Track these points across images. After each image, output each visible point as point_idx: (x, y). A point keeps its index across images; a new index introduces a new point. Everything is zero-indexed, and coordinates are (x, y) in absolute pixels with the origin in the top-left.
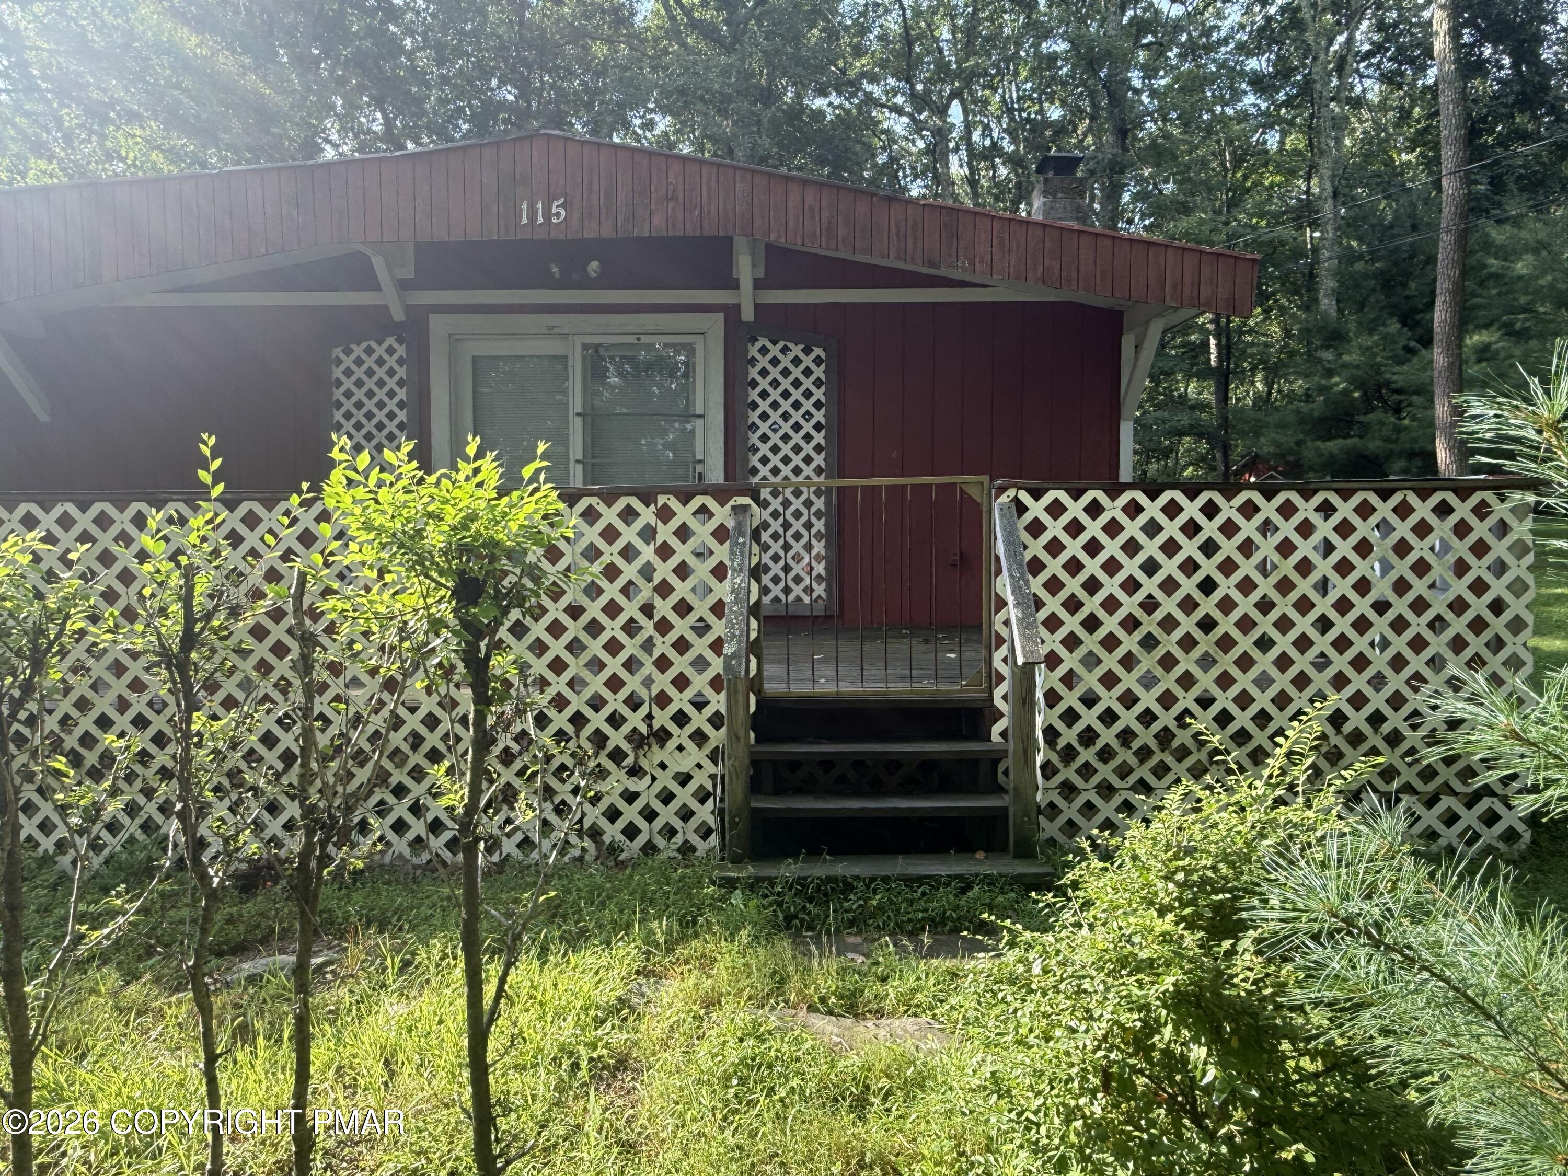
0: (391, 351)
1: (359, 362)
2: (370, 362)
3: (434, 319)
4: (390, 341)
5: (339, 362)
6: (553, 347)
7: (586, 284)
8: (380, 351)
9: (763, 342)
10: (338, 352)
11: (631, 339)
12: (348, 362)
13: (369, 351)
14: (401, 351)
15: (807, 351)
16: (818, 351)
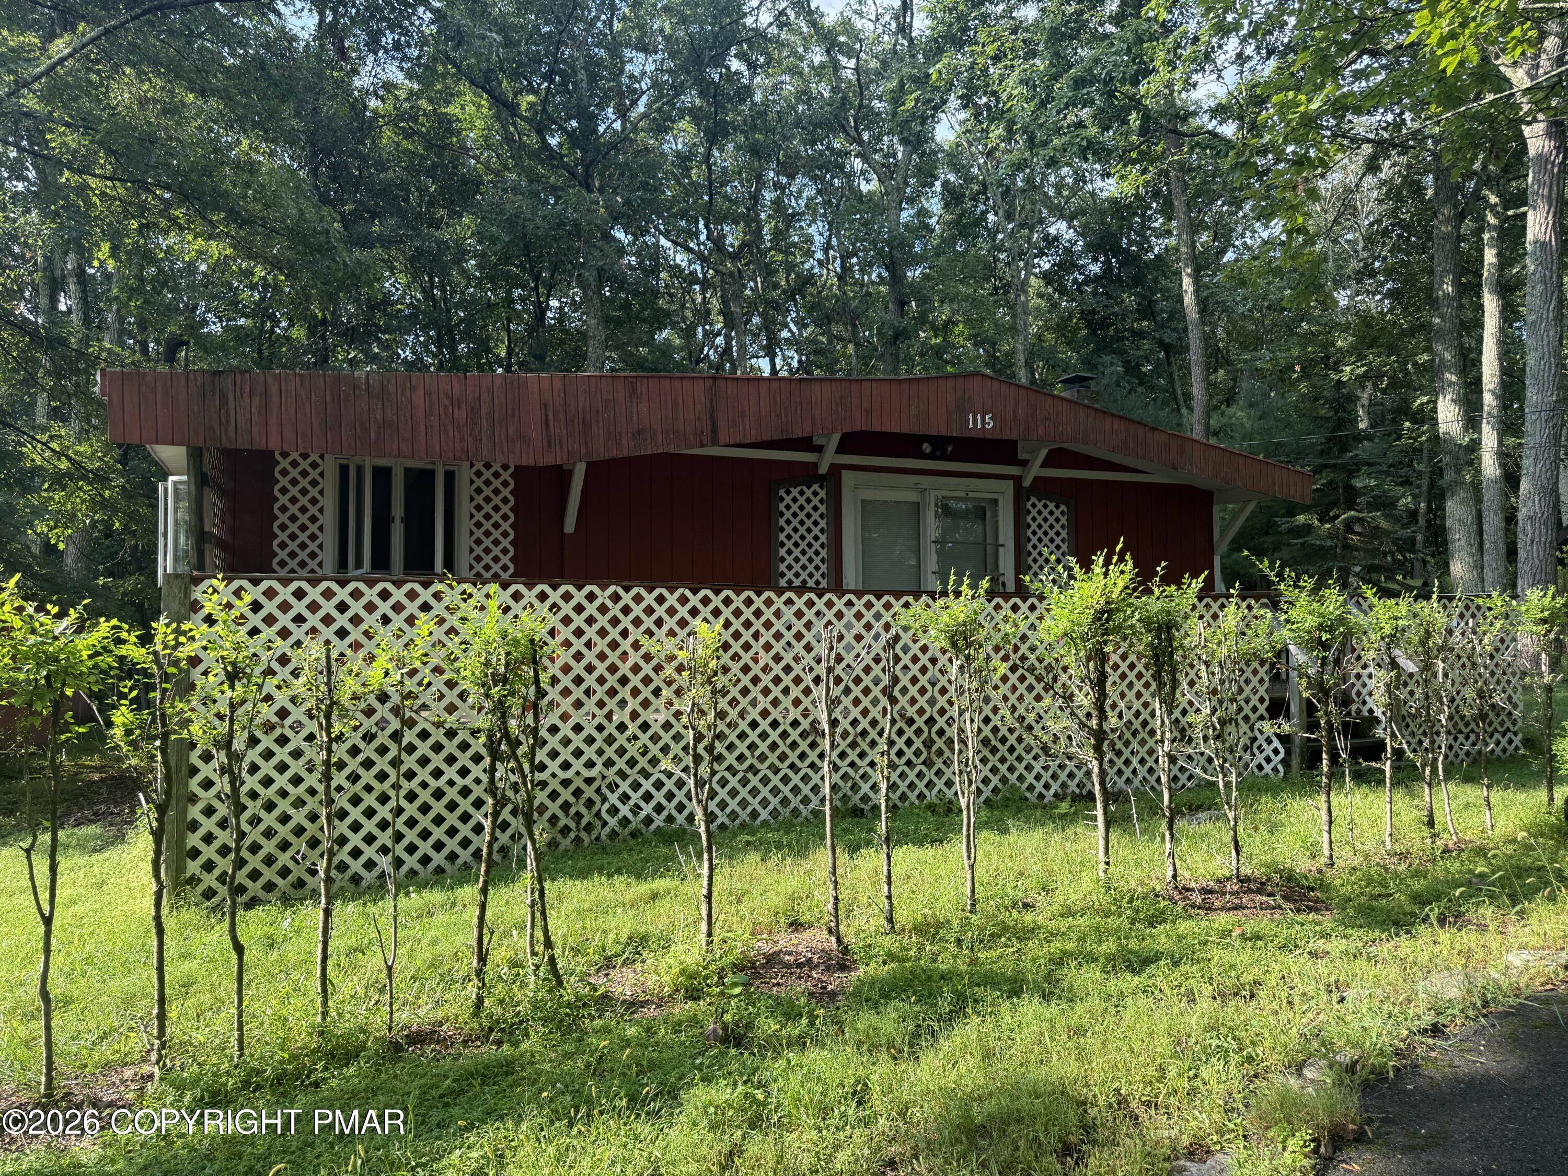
0: (815, 494)
1: (795, 500)
2: (801, 500)
3: (845, 474)
4: (815, 487)
5: (782, 499)
6: (913, 497)
7: (945, 458)
8: (808, 493)
9: (1033, 500)
10: (782, 492)
11: (963, 494)
12: (788, 499)
13: (802, 493)
14: (822, 494)
15: (1057, 507)
16: (1063, 507)
